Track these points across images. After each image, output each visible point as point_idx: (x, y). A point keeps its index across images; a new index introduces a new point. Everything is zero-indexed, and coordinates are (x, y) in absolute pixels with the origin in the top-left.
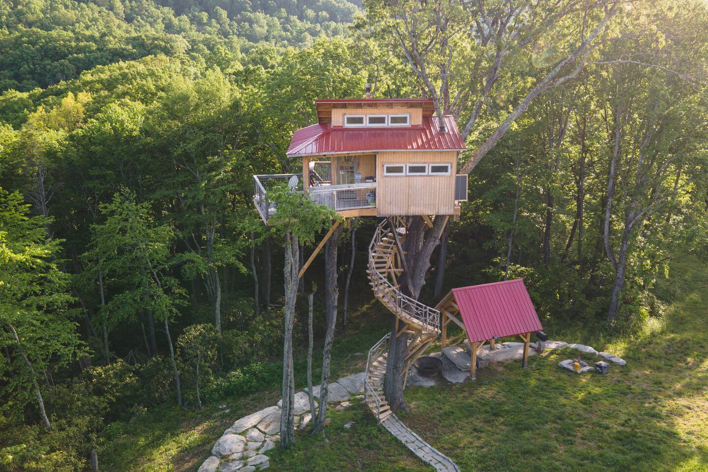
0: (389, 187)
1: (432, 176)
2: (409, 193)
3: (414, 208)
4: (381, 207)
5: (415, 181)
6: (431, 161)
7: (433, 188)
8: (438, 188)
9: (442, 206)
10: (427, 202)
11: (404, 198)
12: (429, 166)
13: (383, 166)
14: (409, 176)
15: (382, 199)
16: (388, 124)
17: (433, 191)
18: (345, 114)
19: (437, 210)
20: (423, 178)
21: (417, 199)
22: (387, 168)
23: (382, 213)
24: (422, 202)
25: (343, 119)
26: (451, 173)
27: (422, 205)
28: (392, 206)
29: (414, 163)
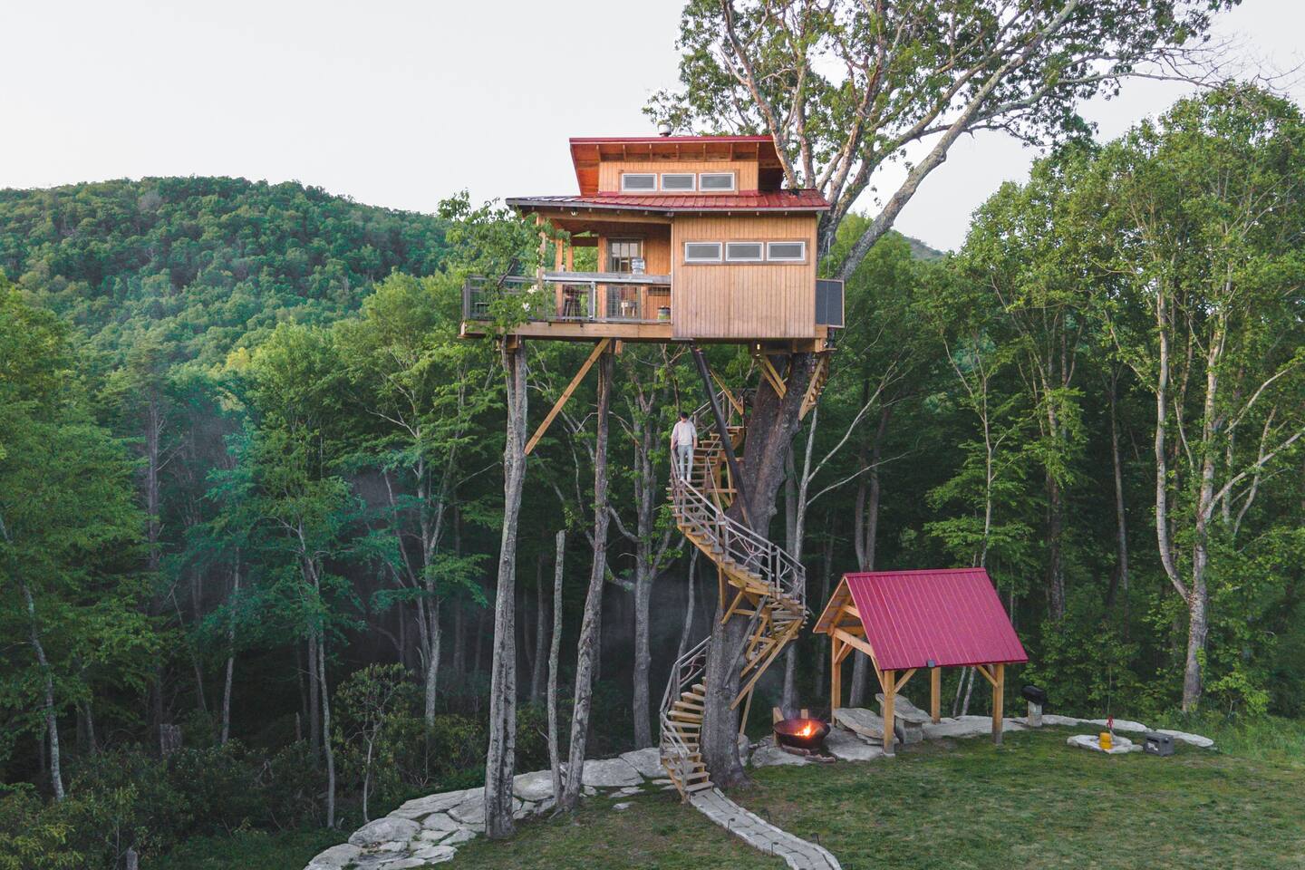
0: (694, 285)
1: (771, 264)
2: (729, 295)
3: (741, 323)
4: (680, 322)
5: (741, 274)
6: (770, 237)
7: (774, 287)
8: (783, 287)
9: (792, 323)
10: (764, 313)
11: (722, 304)
12: (765, 244)
13: (683, 244)
14: (729, 264)
15: (680, 308)
16: (697, 189)
17: (774, 292)
18: (622, 171)
19: (783, 329)
20: (755, 267)
21: (745, 307)
22: (691, 248)
23: (680, 332)
24: (755, 313)
25: (620, 179)
26: (808, 257)
27: (755, 319)
28: (698, 320)
29: (738, 240)
